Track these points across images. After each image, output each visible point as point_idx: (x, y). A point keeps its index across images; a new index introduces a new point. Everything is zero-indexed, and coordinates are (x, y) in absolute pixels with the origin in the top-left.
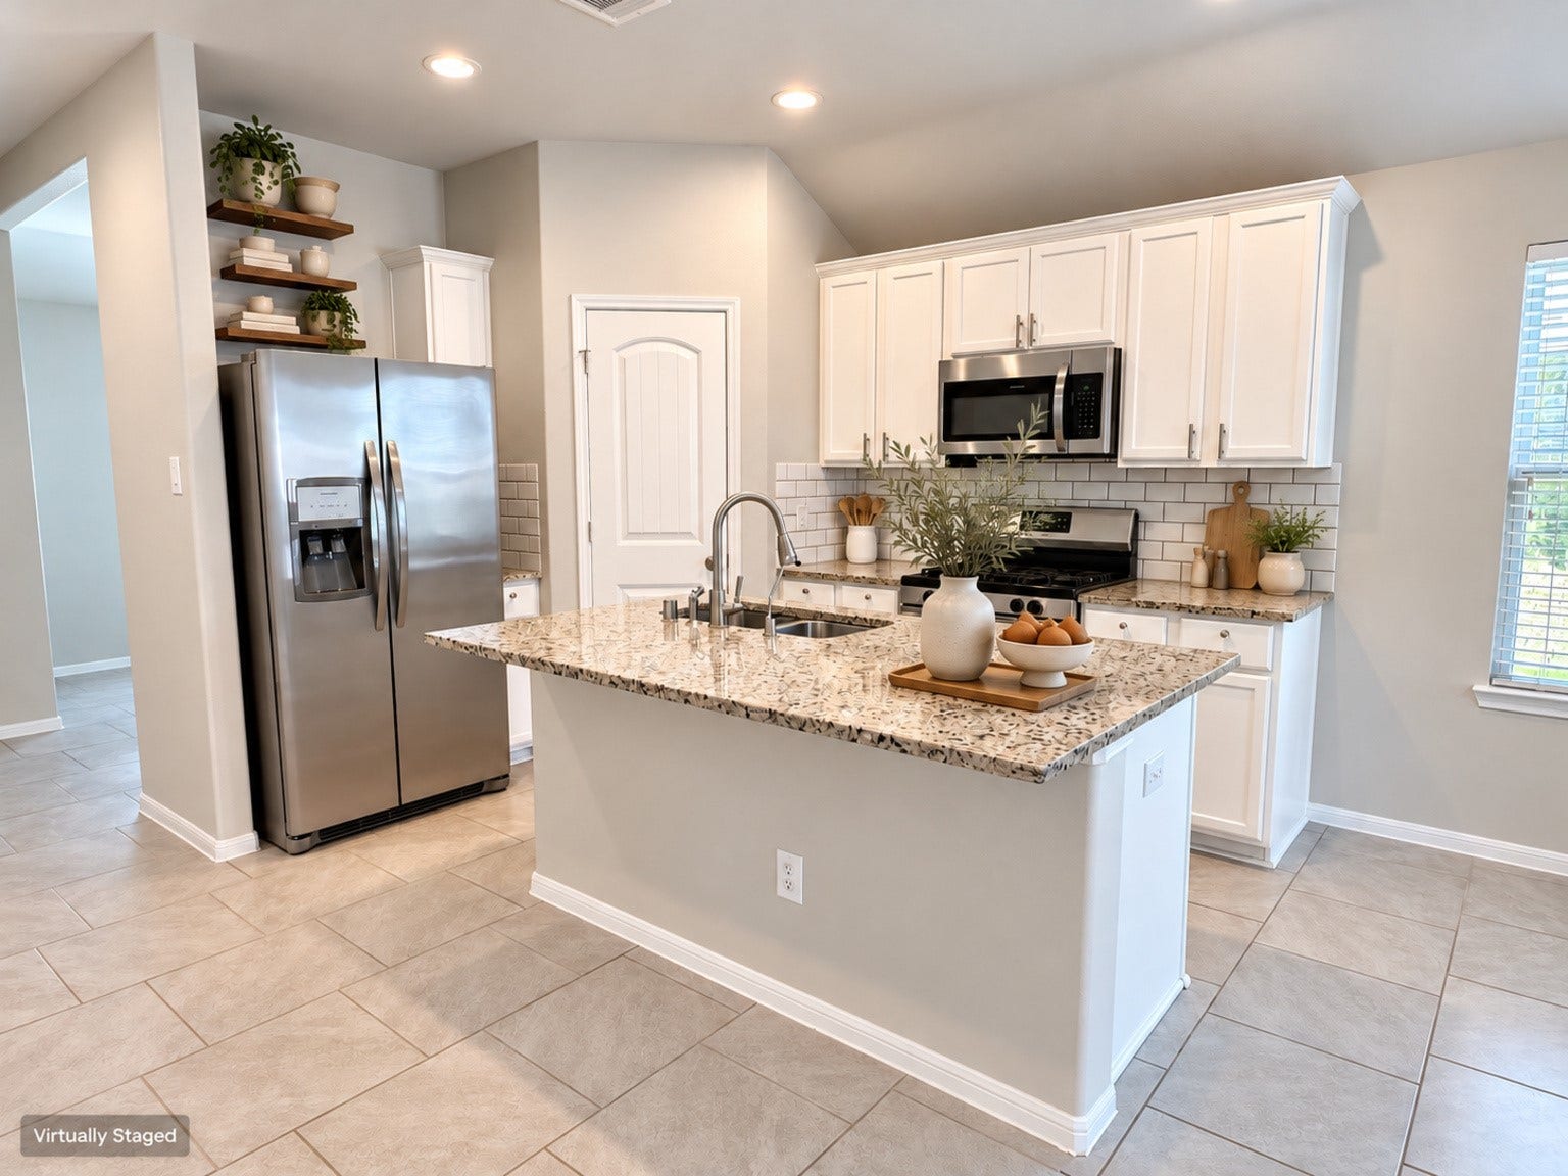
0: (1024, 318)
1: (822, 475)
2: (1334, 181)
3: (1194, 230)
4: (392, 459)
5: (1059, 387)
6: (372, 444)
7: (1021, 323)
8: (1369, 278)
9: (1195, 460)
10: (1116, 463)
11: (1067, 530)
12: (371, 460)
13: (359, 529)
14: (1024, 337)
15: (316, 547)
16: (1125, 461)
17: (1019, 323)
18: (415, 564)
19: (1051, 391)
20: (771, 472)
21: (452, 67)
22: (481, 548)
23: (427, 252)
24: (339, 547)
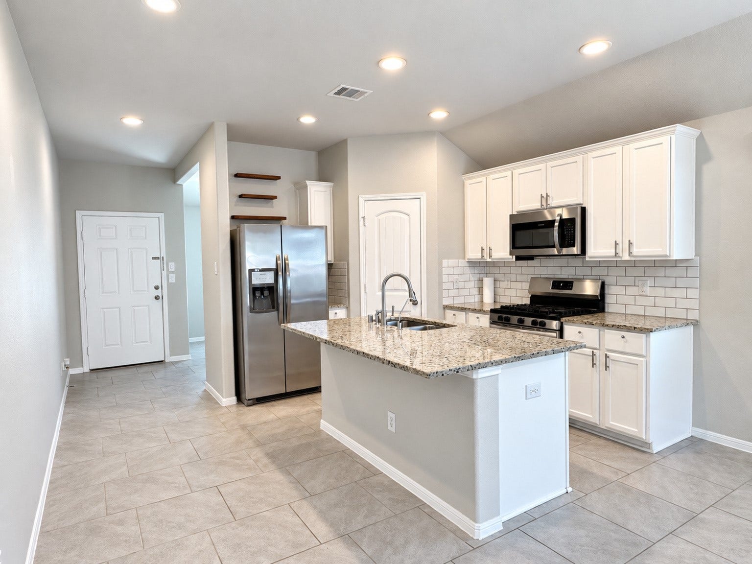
0: (545, 195)
1: (467, 265)
2: (674, 127)
3: (614, 152)
4: (286, 262)
5: (557, 224)
6: (279, 256)
7: (543, 197)
8: (707, 169)
9: (619, 257)
10: (585, 258)
11: (571, 289)
12: (278, 262)
13: (273, 287)
14: (544, 203)
15: (258, 294)
16: (590, 257)
17: (542, 197)
18: (293, 301)
19: (553, 226)
20: (440, 264)
21: (308, 120)
22: (320, 295)
23: (308, 182)
24: (266, 293)
